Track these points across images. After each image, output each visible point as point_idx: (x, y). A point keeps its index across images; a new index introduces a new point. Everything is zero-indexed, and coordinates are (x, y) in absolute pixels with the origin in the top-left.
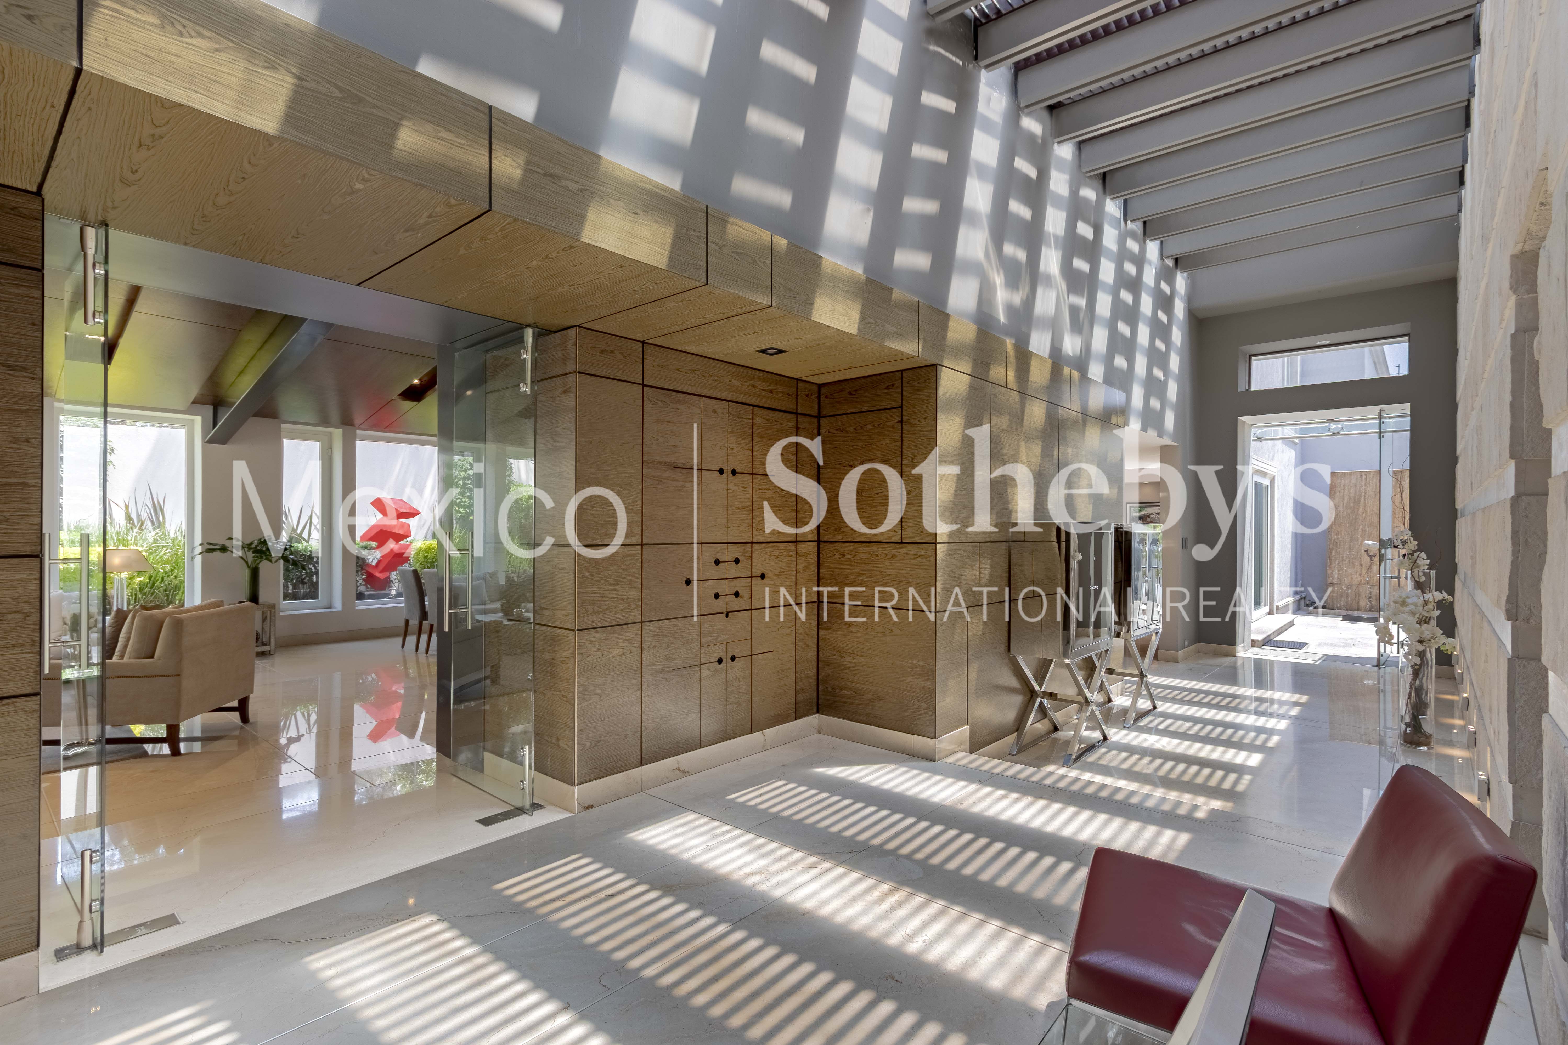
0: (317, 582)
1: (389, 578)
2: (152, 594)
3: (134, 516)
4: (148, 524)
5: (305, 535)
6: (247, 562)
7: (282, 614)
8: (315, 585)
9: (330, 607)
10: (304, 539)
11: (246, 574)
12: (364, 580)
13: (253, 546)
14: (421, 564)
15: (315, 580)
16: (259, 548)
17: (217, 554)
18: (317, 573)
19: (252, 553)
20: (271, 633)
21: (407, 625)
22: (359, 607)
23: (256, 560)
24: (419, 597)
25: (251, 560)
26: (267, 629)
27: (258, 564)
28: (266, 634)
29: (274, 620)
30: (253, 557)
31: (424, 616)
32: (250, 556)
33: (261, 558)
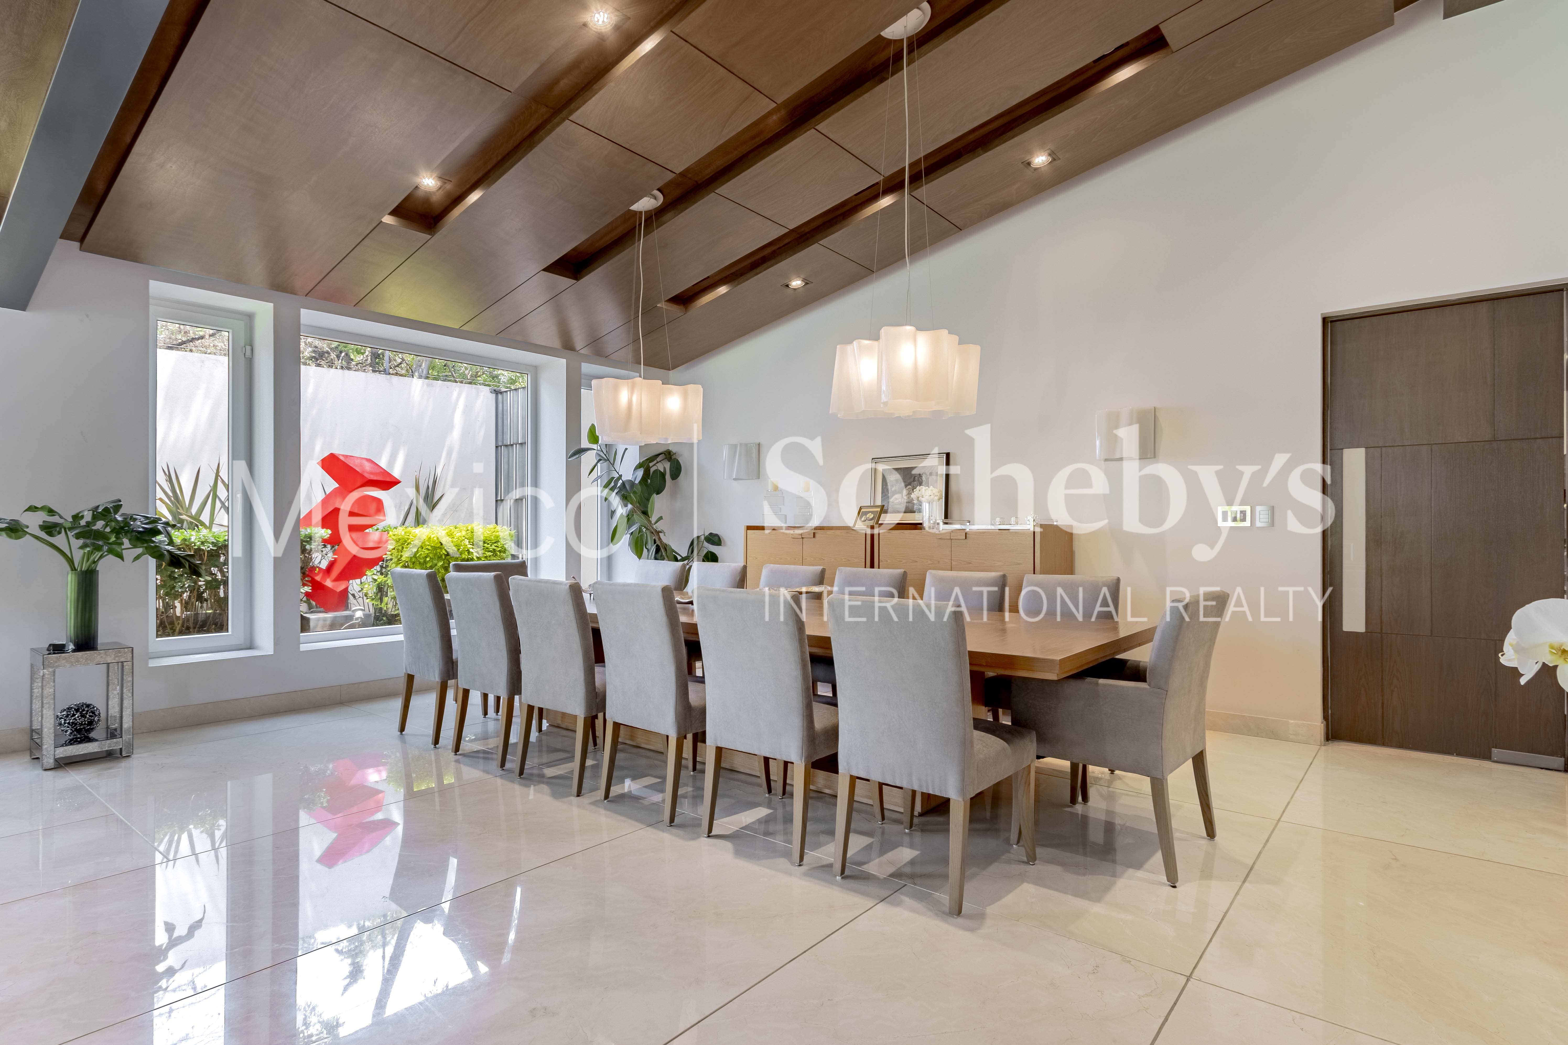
0: (226, 598)
1: (346, 590)
5: (205, 517)
6: (70, 561)
7: (153, 663)
8: (223, 603)
9: (251, 647)
10: (203, 524)
11: (70, 581)
12: (306, 593)
13: (83, 523)
15: (222, 595)
16: (94, 527)
18: (225, 583)
19: (77, 538)
20: (124, 710)
21: (410, 678)
22: (303, 647)
23: (90, 554)
24: (440, 630)
25: (78, 555)
26: (114, 703)
27: (94, 562)
28: (114, 711)
29: (130, 679)
30: (82, 548)
31: (450, 668)
32: (76, 548)
33: (98, 548)
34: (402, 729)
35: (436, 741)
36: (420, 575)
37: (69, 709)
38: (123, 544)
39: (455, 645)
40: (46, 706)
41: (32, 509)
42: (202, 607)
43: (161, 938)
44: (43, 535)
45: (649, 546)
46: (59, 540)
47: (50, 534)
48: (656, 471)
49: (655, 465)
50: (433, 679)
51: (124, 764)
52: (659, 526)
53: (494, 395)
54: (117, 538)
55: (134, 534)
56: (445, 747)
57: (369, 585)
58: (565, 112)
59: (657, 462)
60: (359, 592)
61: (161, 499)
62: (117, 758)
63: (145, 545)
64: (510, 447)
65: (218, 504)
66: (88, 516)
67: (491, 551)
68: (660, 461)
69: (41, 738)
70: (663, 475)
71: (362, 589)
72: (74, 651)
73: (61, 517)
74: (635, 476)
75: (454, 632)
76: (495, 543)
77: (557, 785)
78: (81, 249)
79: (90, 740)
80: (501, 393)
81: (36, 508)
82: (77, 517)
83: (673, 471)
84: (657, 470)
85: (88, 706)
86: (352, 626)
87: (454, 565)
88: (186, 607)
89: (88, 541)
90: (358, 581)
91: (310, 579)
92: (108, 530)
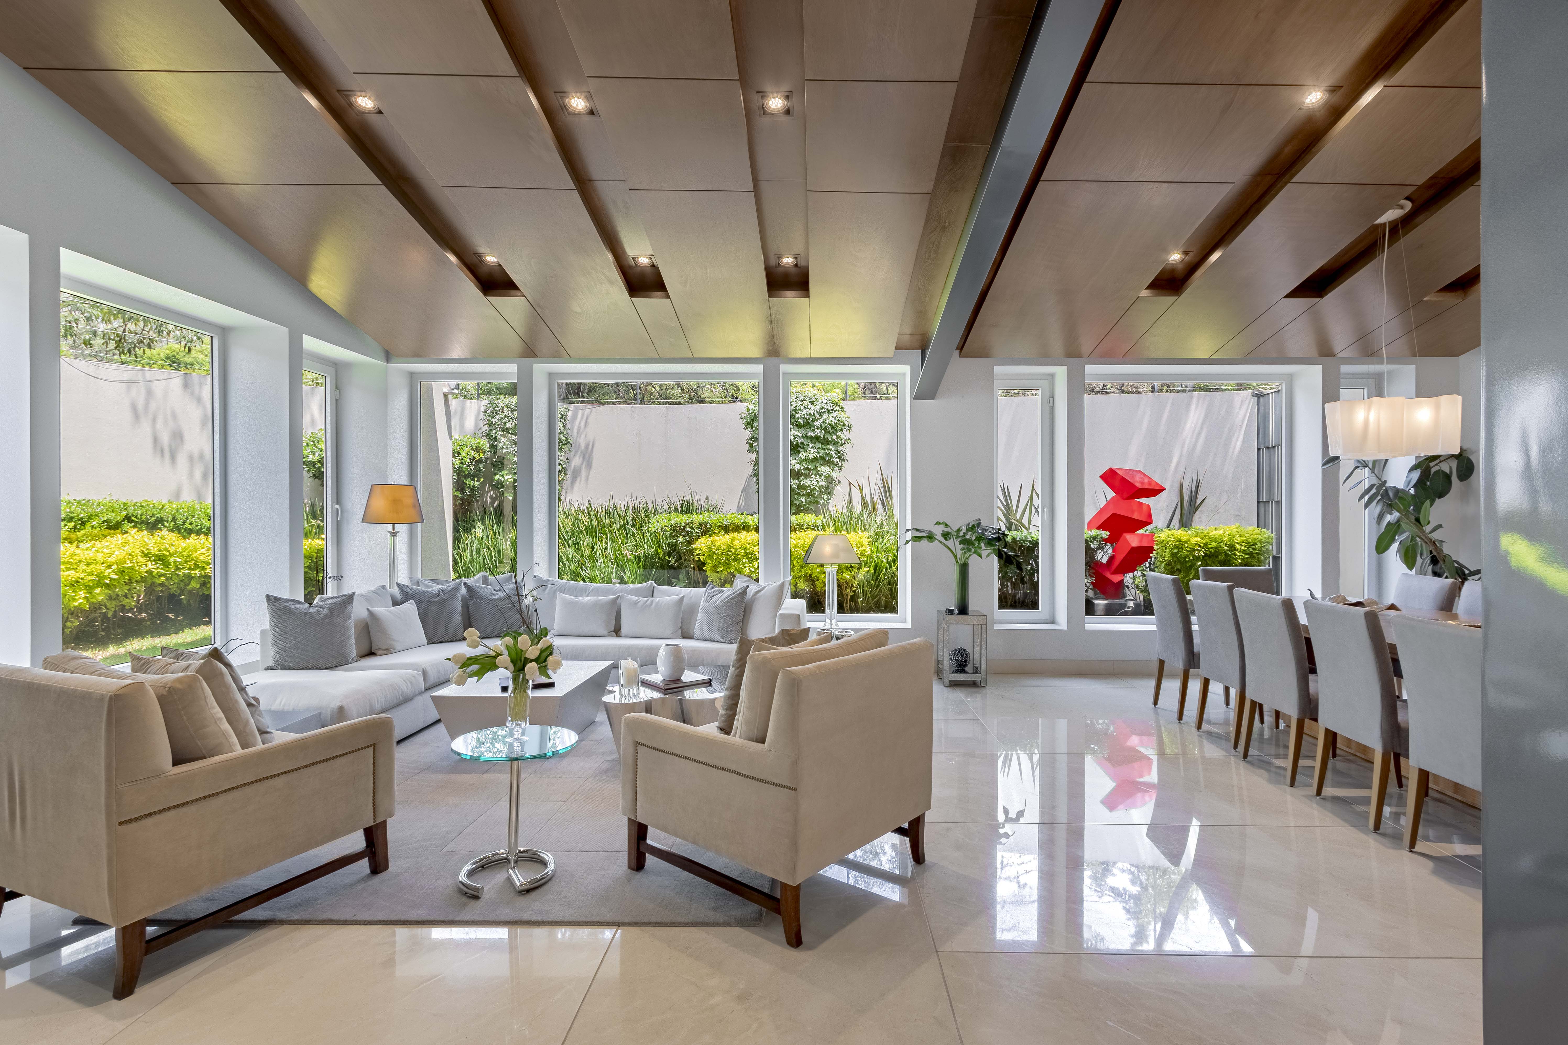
0: (1038, 583)
1: (1122, 582)
2: (877, 587)
3: (868, 499)
4: (879, 507)
5: (1025, 521)
6: (956, 557)
7: (997, 627)
8: (1036, 586)
9: (1053, 622)
10: (1023, 526)
11: (955, 570)
12: (1092, 583)
13: (961, 533)
14: (1168, 565)
15: (1035, 580)
16: (968, 537)
17: (925, 542)
18: (1037, 570)
19: (960, 544)
20: (982, 656)
21: (1162, 663)
22: (1088, 627)
23: (965, 553)
24: (1183, 626)
25: (959, 553)
26: (977, 650)
27: (967, 558)
28: (977, 656)
29: (985, 636)
30: (961, 550)
31: (1192, 660)
32: (958, 548)
33: (969, 550)
34: (1156, 703)
35: (1180, 717)
36: (1167, 579)
37: (955, 650)
38: (981, 548)
39: (1196, 640)
40: (945, 647)
41: (938, 523)
42: (1023, 588)
43: (1001, 817)
44: (942, 540)
45: (1425, 556)
46: (950, 543)
47: (946, 539)
48: (1438, 472)
49: (1437, 464)
50: (1178, 666)
51: (983, 690)
52: (1435, 536)
53: (1256, 399)
54: (979, 544)
55: (987, 541)
56: (1187, 724)
57: (1139, 579)
58: (1287, 177)
59: (1440, 462)
60: (1132, 584)
61: (999, 508)
62: (978, 686)
63: (993, 548)
64: (1272, 449)
65: (1034, 510)
66: (964, 529)
67: (1248, 554)
68: (1444, 460)
69: (943, 666)
70: (1448, 477)
71: (1134, 582)
72: (958, 614)
73: (951, 529)
74: (1409, 478)
75: (1195, 628)
76: (1253, 545)
77: (1275, 774)
78: (960, 356)
79: (965, 672)
80: (1263, 396)
81: (940, 523)
82: (959, 530)
83: (1462, 471)
84: (1439, 470)
85: (964, 650)
86: (1126, 614)
87: (1202, 569)
88: (1014, 587)
89: (965, 546)
90: (1131, 575)
91: (1094, 571)
92: (974, 538)
